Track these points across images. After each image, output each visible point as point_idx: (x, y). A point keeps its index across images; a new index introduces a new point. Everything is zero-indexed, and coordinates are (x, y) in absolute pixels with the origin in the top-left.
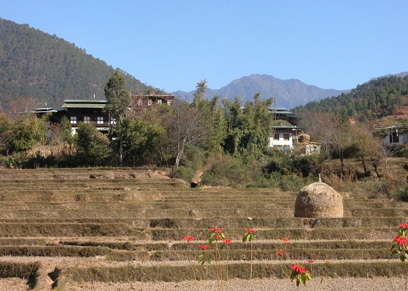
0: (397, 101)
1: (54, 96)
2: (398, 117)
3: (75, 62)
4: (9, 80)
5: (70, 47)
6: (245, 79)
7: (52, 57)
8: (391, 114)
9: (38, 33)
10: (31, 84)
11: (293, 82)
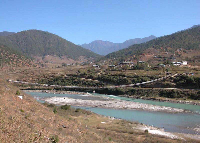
0: (143, 52)
1: (56, 49)
2: (144, 55)
3: (60, 40)
4: (46, 45)
5: (58, 36)
6: (95, 41)
7: (55, 39)
8: (142, 54)
9: (50, 34)
10: (51, 46)
11: (107, 41)
